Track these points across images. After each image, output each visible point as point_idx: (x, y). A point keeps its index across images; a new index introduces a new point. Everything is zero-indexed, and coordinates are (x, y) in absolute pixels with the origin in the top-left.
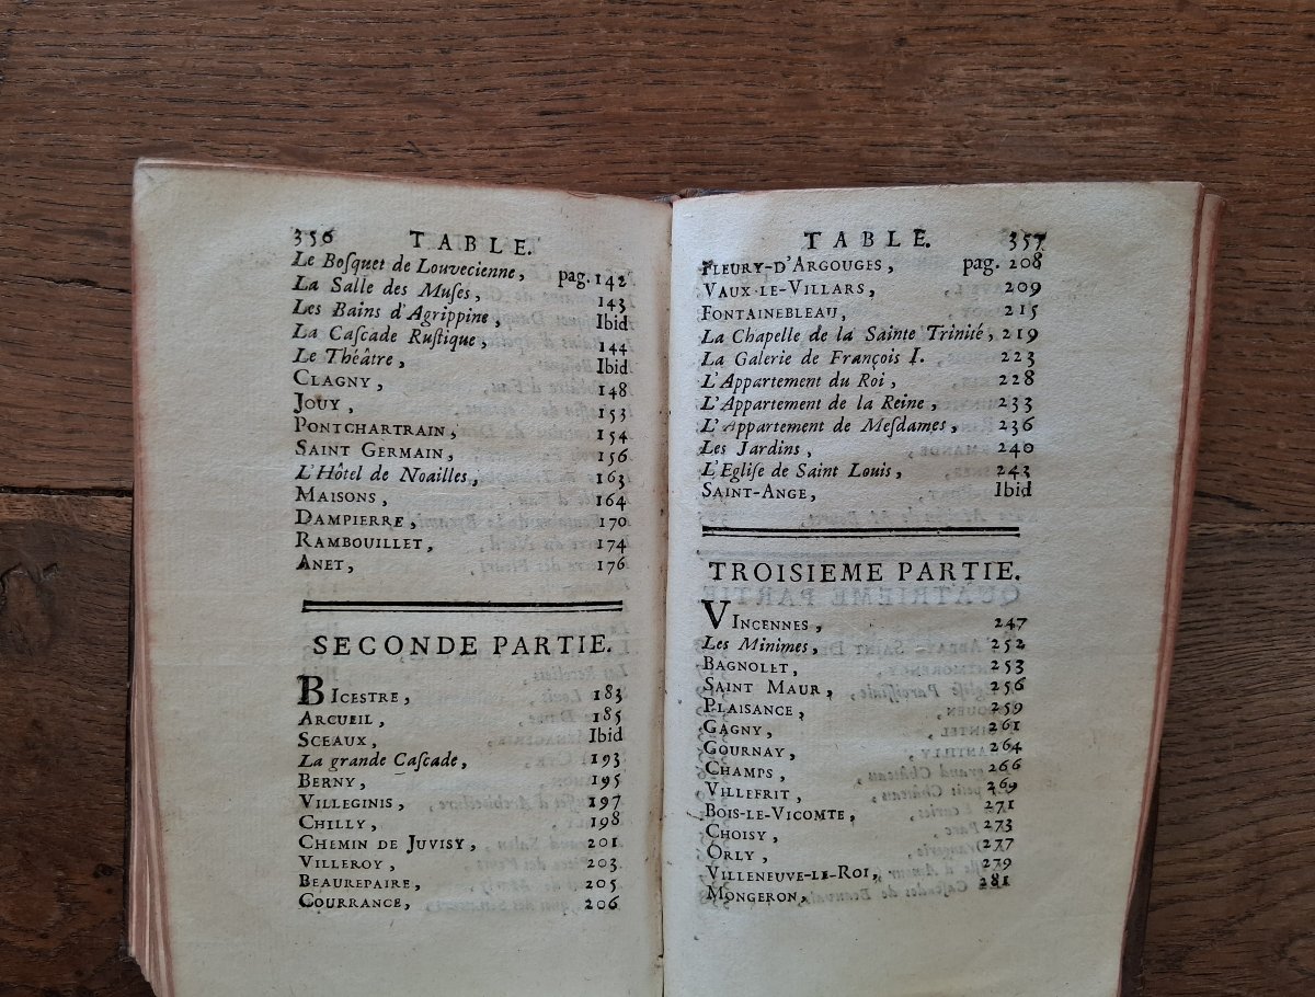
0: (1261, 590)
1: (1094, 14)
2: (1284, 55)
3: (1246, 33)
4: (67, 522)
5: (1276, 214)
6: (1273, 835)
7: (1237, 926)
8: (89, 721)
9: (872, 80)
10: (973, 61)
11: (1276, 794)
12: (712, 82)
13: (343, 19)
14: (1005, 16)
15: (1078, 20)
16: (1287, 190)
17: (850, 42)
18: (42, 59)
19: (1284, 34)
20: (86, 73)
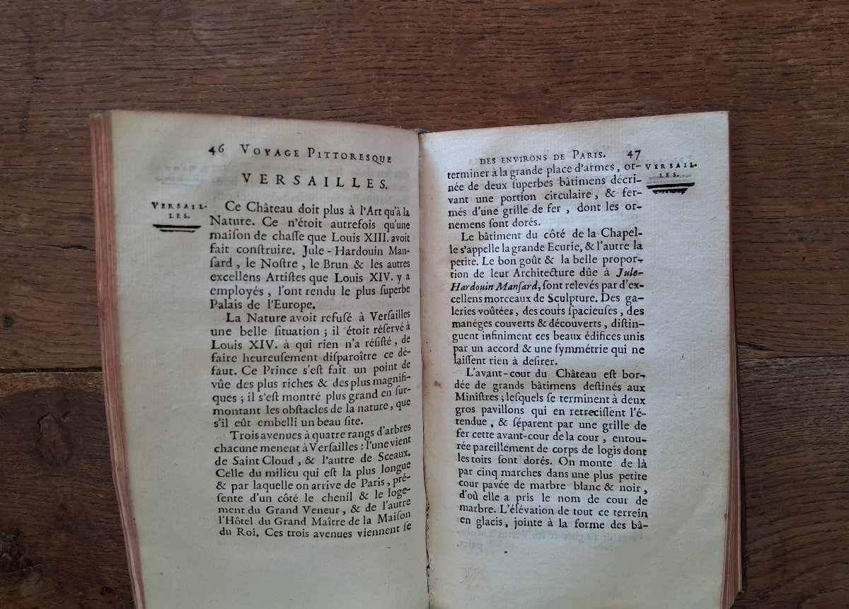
0: (772, 397)
1: (657, 69)
2: (770, 86)
3: (747, 74)
4: (75, 388)
5: (769, 179)
6: (789, 539)
7: (771, 593)
8: (94, 503)
9: (530, 114)
10: (587, 100)
11: (789, 515)
12: (439, 118)
13: (224, 90)
14: (605, 74)
15: (647, 73)
16: (775, 164)
17: (517, 93)
18: (49, 119)
19: (770, 74)
20: (74, 126)
